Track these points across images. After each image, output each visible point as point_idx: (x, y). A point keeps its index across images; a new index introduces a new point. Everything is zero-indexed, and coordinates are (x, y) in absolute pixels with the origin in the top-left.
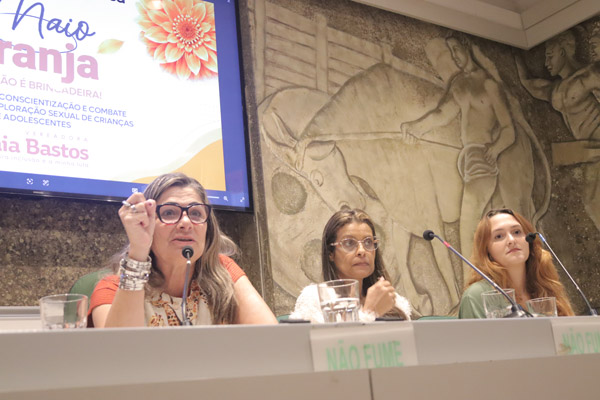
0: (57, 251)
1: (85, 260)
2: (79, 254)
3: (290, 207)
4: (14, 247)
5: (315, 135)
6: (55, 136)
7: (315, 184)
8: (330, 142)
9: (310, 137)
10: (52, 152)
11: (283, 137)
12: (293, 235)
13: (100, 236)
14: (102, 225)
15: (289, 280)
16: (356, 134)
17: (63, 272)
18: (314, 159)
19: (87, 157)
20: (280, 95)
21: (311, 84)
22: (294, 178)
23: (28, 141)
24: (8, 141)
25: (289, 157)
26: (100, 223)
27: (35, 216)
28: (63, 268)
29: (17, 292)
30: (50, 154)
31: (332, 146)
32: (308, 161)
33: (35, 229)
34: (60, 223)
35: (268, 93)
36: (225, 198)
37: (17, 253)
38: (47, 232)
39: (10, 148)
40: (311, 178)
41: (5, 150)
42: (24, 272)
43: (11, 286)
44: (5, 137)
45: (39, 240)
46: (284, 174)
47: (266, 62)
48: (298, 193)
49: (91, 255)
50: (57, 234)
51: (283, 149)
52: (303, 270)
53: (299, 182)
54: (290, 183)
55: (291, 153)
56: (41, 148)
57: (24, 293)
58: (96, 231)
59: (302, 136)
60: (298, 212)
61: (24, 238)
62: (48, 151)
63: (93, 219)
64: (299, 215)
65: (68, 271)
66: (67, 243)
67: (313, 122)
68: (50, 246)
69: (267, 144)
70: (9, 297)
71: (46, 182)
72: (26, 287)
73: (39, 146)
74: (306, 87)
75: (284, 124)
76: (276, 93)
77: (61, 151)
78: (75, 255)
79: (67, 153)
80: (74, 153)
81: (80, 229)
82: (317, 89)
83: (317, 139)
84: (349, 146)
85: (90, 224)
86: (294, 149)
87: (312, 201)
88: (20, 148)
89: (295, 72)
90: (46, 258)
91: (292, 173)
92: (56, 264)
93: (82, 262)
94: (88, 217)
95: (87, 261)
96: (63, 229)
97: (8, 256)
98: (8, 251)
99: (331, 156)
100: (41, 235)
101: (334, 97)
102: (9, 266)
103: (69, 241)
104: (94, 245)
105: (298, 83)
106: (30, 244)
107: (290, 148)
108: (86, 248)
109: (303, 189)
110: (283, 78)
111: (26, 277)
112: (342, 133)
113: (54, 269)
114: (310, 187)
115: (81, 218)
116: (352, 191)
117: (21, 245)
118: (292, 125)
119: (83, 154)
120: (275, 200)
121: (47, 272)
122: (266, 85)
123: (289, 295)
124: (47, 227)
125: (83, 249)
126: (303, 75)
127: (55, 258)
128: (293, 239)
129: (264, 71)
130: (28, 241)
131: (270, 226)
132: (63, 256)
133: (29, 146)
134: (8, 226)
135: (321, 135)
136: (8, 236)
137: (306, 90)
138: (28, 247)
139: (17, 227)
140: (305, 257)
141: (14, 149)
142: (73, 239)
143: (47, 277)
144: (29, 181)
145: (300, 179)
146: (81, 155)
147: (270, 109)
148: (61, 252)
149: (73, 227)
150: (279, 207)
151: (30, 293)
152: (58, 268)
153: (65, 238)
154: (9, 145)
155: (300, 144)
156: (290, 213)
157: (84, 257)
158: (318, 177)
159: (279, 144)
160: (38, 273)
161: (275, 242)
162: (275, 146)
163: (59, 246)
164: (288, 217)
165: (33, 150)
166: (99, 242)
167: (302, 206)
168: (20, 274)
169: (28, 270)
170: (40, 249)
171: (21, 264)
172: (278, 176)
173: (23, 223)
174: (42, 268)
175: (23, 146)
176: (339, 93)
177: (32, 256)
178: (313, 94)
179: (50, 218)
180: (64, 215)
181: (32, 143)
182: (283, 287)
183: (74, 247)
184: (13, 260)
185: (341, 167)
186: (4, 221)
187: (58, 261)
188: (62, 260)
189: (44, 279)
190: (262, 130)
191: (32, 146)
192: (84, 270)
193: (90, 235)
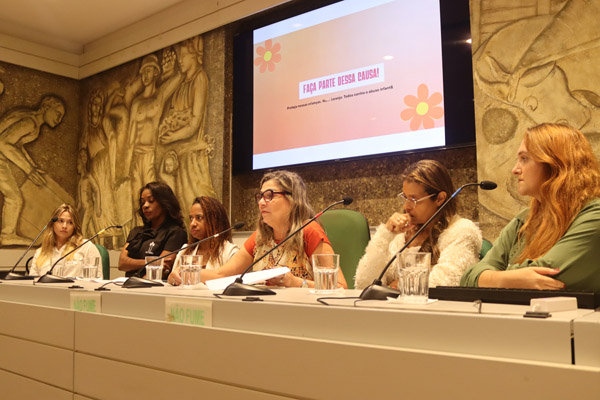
0: (365, 190)
2: (377, 191)
3: (499, 137)
5: (532, 62)
7: (528, 111)
8: (548, 64)
9: (525, 66)
11: (496, 75)
12: (501, 162)
13: (389, 177)
15: (494, 201)
16: (584, 44)
17: (368, 203)
18: (528, 86)
20: (495, 37)
21: (531, 12)
22: (506, 110)
25: (500, 92)
26: (389, 168)
27: (354, 170)
28: (368, 201)
31: (552, 67)
32: (522, 90)
33: (354, 178)
34: (366, 173)
35: (484, 39)
38: (359, 179)
40: (524, 106)
45: (356, 184)
46: (495, 109)
47: (482, 12)
48: (509, 122)
49: (384, 191)
50: (365, 180)
51: (496, 86)
52: (509, 191)
53: (510, 113)
54: (500, 116)
55: (504, 88)
58: (387, 174)
59: (517, 68)
60: (507, 140)
61: (348, 184)
63: (385, 167)
64: (508, 143)
65: (371, 201)
66: (370, 185)
67: (530, 49)
68: (361, 187)
69: (479, 86)
74: (523, 19)
75: (498, 63)
76: (491, 37)
78: (375, 191)
81: (378, 174)
82: (537, 15)
83: (533, 66)
84: (574, 60)
85: (383, 170)
86: (508, 83)
87: (523, 126)
89: (512, 8)
90: (359, 195)
91: (503, 106)
92: (364, 198)
93: (379, 195)
94: (382, 166)
95: (382, 194)
96: (368, 176)
99: (549, 78)
100: (357, 181)
101: (558, 15)
103: (371, 183)
104: (385, 184)
105: (515, 17)
106: (351, 188)
107: (503, 83)
108: (381, 186)
109: (514, 118)
110: (499, 20)
112: (564, 49)
113: (363, 201)
114: (522, 115)
115: (378, 167)
116: (573, 107)
118: (505, 62)
120: (485, 134)
121: (360, 203)
122: (481, 33)
123: (493, 214)
124: (360, 176)
125: (379, 187)
126: (521, 7)
127: (364, 194)
128: (500, 166)
129: (480, 21)
130: (350, 186)
131: (478, 157)
132: (369, 193)
134: (341, 179)
135: (539, 60)
136: (341, 185)
137: (523, 22)
138: (350, 190)
139: (345, 179)
140: (512, 179)
142: (373, 181)
143: (360, 207)
145: (511, 109)
147: (484, 54)
148: (367, 190)
149: (374, 174)
150: (488, 140)
152: (366, 201)
153: (369, 181)
155: (514, 76)
156: (497, 143)
157: (380, 192)
158: (533, 103)
159: (491, 83)
160: (356, 205)
161: (483, 170)
162: (488, 86)
163: (366, 187)
164: (497, 147)
166: (388, 182)
167: (512, 133)
170: (356, 190)
172: (489, 112)
173: (348, 175)
174: (358, 202)
176: (565, 8)
178: (532, 22)
179: (361, 170)
180: (369, 167)
182: (488, 208)
183: (374, 186)
185: (561, 86)
186: (339, 176)
187: (366, 196)
188: (368, 196)
190: (476, 76)
192: (380, 201)
193: (383, 177)
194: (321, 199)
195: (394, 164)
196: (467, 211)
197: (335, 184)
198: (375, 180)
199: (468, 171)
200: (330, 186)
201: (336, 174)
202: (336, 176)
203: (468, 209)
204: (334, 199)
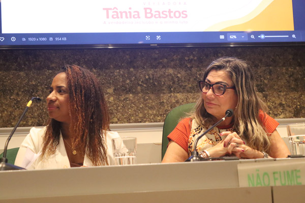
0: (171, 83)
1: (191, 88)
2: (186, 84)
4: (142, 82)
6: (164, 4)
10: (162, 15)
13: (200, 70)
14: (202, 62)
17: (176, 97)
19: (186, 16)
23: (145, 9)
24: (132, 11)
26: (200, 61)
27: (155, 59)
28: (176, 94)
29: (146, 112)
30: (160, 17)
33: (155, 68)
34: (172, 63)
36: (294, 36)
37: (145, 85)
38: (164, 70)
39: (134, 16)
41: (130, 17)
42: (150, 98)
43: (142, 108)
44: (130, 8)
45: (159, 75)
49: (195, 85)
50: (171, 71)
56: (154, 13)
57: (150, 112)
58: (198, 67)
61: (149, 75)
62: (159, 15)
63: (195, 58)
65: (179, 96)
66: (178, 77)
68: (166, 79)
70: (141, 115)
71: (158, 37)
72: (152, 108)
73: (153, 12)
77: (168, 14)
78: (184, 84)
79: (172, 15)
80: (177, 14)
81: (187, 66)
85: (193, 62)
88: (140, 16)
90: (164, 88)
92: (171, 92)
93: (189, 89)
94: (191, 57)
95: (193, 88)
96: (174, 67)
97: (139, 87)
98: (139, 85)
100: (160, 72)
102: (140, 95)
103: (179, 75)
104: (197, 77)
106: (153, 79)
108: (191, 80)
111: (151, 101)
113: (169, 95)
115: (186, 58)
117: (147, 80)
119: (183, 14)
121: (165, 97)
124: (164, 67)
125: (189, 80)
127: (169, 87)
130: (151, 77)
133: (146, 13)
134: (138, 67)
136: (138, 74)
138: (151, 81)
139: (144, 68)
141: (136, 16)
142: (182, 74)
143: (165, 101)
144: (148, 38)
146: (182, 15)
148: (174, 83)
149: (181, 65)
151: (155, 112)
152: (172, 94)
153: (176, 73)
154: (133, 14)
157: (190, 86)
160: (159, 98)
163: (173, 79)
165: (149, 15)
166: (200, 75)
168: (147, 100)
169: (153, 96)
170: (159, 82)
171: (147, 93)
173: (148, 64)
174: (162, 95)
175: (142, 14)
177: (154, 87)
179: (165, 60)
180: (175, 57)
181: (148, 11)
183: (183, 79)
184: (142, 91)
186: (135, 64)
187: (172, 89)
188: (175, 89)
189: (163, 102)
191: (149, 13)
192: (190, 95)
193: (194, 70)
194: (110, 91)
195: (207, 56)
196: (288, 109)
197: (129, 73)
198: (183, 73)
199: (287, 70)
200: (123, 76)
201: (131, 62)
202: (131, 64)
203: (290, 107)
204: (129, 91)
